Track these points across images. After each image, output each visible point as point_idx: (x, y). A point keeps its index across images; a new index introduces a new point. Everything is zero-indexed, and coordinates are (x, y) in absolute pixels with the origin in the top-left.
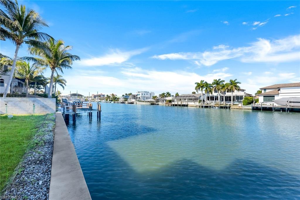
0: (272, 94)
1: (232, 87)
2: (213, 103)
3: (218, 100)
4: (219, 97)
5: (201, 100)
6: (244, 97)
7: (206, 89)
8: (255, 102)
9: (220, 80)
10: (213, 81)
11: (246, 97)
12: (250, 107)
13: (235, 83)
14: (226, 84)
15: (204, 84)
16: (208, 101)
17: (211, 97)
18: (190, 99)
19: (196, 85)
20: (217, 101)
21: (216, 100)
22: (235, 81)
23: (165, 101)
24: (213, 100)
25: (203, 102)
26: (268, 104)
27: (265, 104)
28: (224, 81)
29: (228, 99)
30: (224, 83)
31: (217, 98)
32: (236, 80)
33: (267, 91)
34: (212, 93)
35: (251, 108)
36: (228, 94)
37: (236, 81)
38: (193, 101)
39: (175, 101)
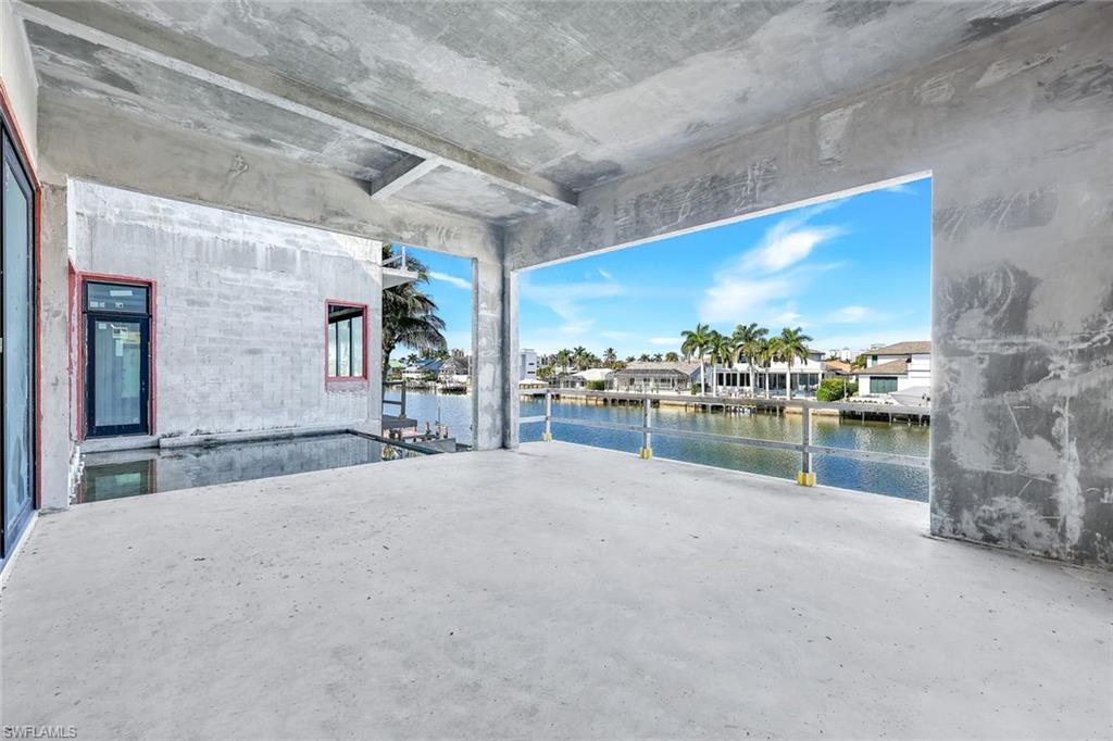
0: (890, 371)
1: (788, 351)
2: (735, 393)
3: (748, 385)
4: (752, 378)
5: (700, 385)
6: (820, 377)
7: (715, 352)
8: (851, 394)
9: (756, 329)
10: (736, 331)
11: (826, 379)
12: (834, 409)
13: (797, 339)
14: (773, 341)
15: (709, 335)
16: (720, 388)
17: (728, 375)
18: (663, 381)
19: (684, 339)
20: (746, 388)
21: (742, 384)
22: (796, 332)
23: (578, 385)
24: (735, 384)
25: (706, 391)
26: (882, 402)
27: (873, 400)
28: (766, 331)
29: (778, 381)
30: (768, 337)
31: (745, 379)
32: (799, 329)
33: (881, 361)
34: (730, 366)
35: (837, 411)
36: (777, 367)
37: (800, 334)
38: (673, 385)
39: (616, 384)
